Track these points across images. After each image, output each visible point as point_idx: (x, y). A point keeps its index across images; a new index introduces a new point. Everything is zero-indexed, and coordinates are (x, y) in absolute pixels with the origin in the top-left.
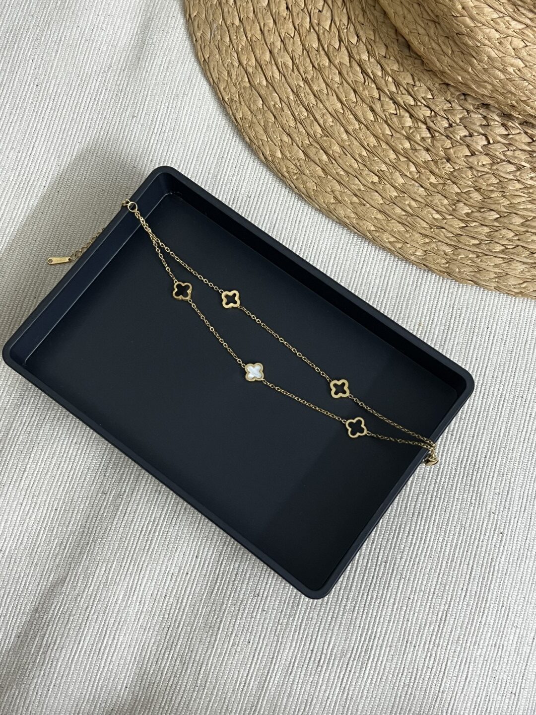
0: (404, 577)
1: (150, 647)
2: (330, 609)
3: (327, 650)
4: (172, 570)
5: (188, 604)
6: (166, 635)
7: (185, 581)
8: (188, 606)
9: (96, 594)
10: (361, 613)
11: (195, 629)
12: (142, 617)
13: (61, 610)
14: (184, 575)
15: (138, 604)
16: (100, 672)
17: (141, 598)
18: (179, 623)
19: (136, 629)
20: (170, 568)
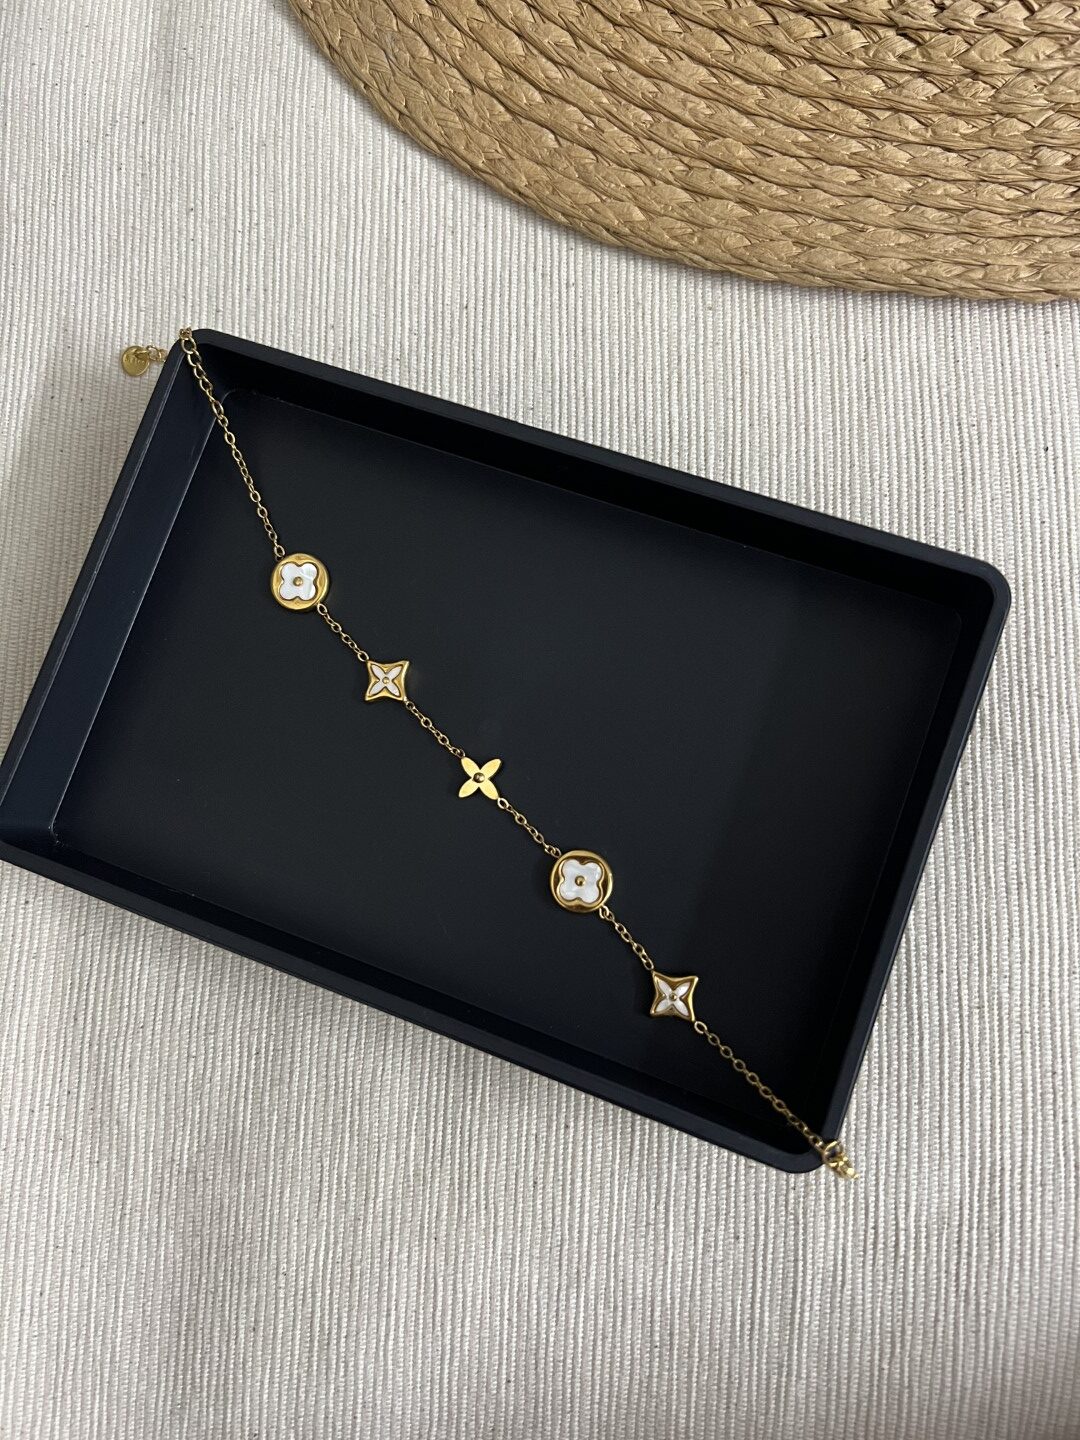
0: (1028, 1029)
1: (534, 1291)
2: (889, 1135)
3: (906, 1219)
4: (534, 1127)
5: (588, 1189)
6: (560, 1260)
7: (566, 1143)
8: (588, 1193)
9: (393, 1209)
10: (958, 1127)
11: (617, 1235)
12: (500, 1238)
13: (331, 1255)
14: (562, 1131)
15: (483, 1212)
16: (447, 1362)
17: (487, 1199)
18: (580, 1232)
19: (494, 1261)
20: (528, 1124)
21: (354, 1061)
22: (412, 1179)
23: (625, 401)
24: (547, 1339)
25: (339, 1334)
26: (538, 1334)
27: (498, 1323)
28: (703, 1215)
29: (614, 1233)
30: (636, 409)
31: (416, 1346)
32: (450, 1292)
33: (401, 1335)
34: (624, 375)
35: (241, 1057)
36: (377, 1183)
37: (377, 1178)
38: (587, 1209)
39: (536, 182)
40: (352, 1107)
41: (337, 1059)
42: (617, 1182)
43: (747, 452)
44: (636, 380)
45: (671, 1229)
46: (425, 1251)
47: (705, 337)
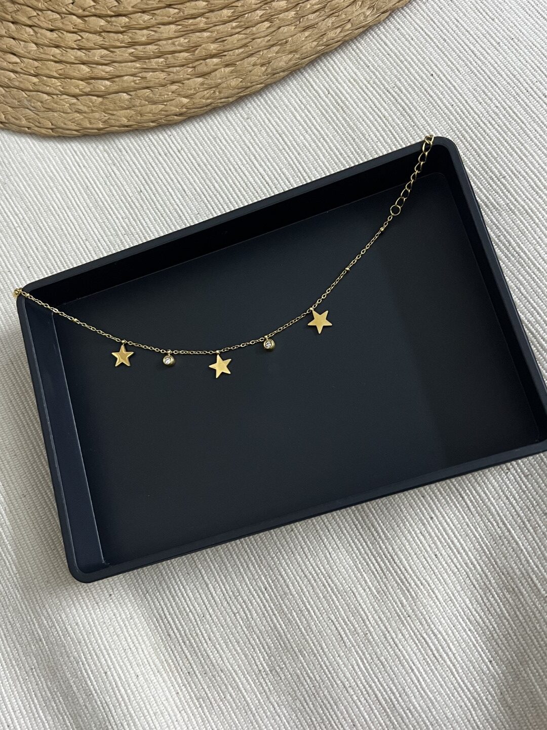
1: (471, 608)
4: (417, 529)
5: (461, 540)
6: (473, 584)
7: (436, 526)
8: (463, 542)
9: (379, 617)
12: (438, 594)
14: (431, 522)
15: (422, 587)
17: (419, 580)
18: (472, 563)
19: (443, 607)
20: (413, 530)
21: (313, 559)
22: (378, 596)
23: (237, 182)
24: (493, 627)
25: (395, 697)
26: (488, 628)
27: (466, 636)
28: (523, 514)
29: (488, 553)
30: (244, 182)
31: (435, 676)
32: (434, 637)
33: (425, 676)
34: (229, 171)
35: (259, 597)
36: (363, 610)
37: (362, 607)
38: (468, 550)
39: (131, 117)
40: (327, 582)
41: (305, 564)
42: (472, 527)
43: (305, 166)
44: (236, 170)
45: (513, 532)
46: (408, 627)
47: (254, 131)
